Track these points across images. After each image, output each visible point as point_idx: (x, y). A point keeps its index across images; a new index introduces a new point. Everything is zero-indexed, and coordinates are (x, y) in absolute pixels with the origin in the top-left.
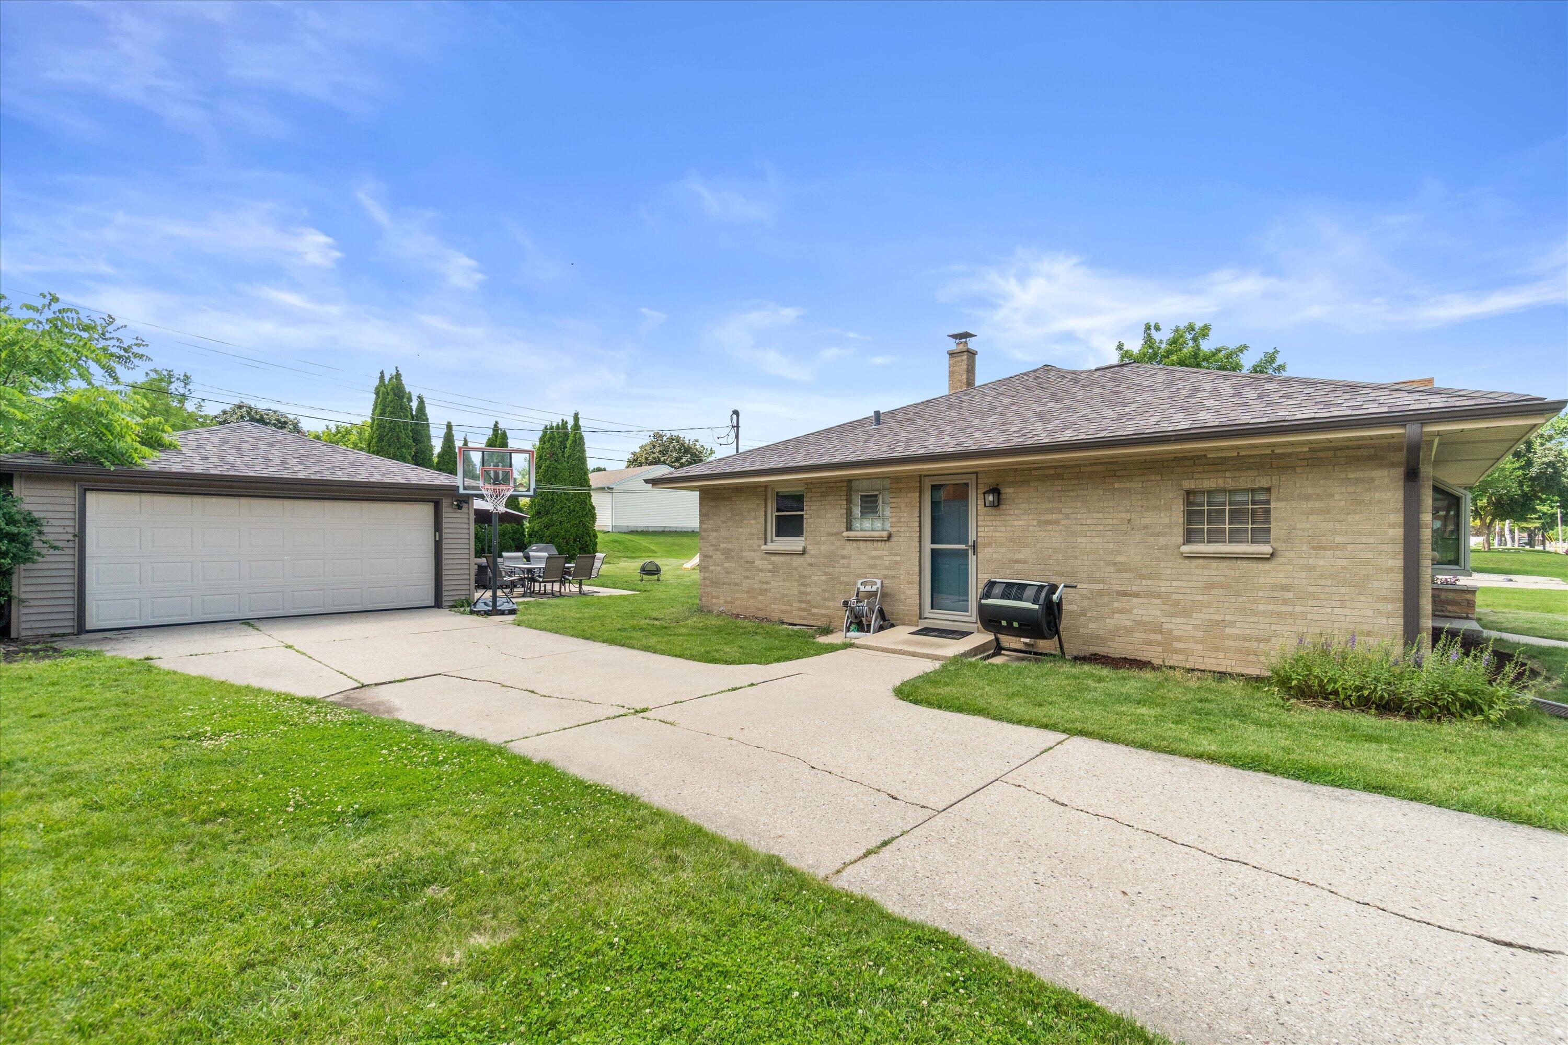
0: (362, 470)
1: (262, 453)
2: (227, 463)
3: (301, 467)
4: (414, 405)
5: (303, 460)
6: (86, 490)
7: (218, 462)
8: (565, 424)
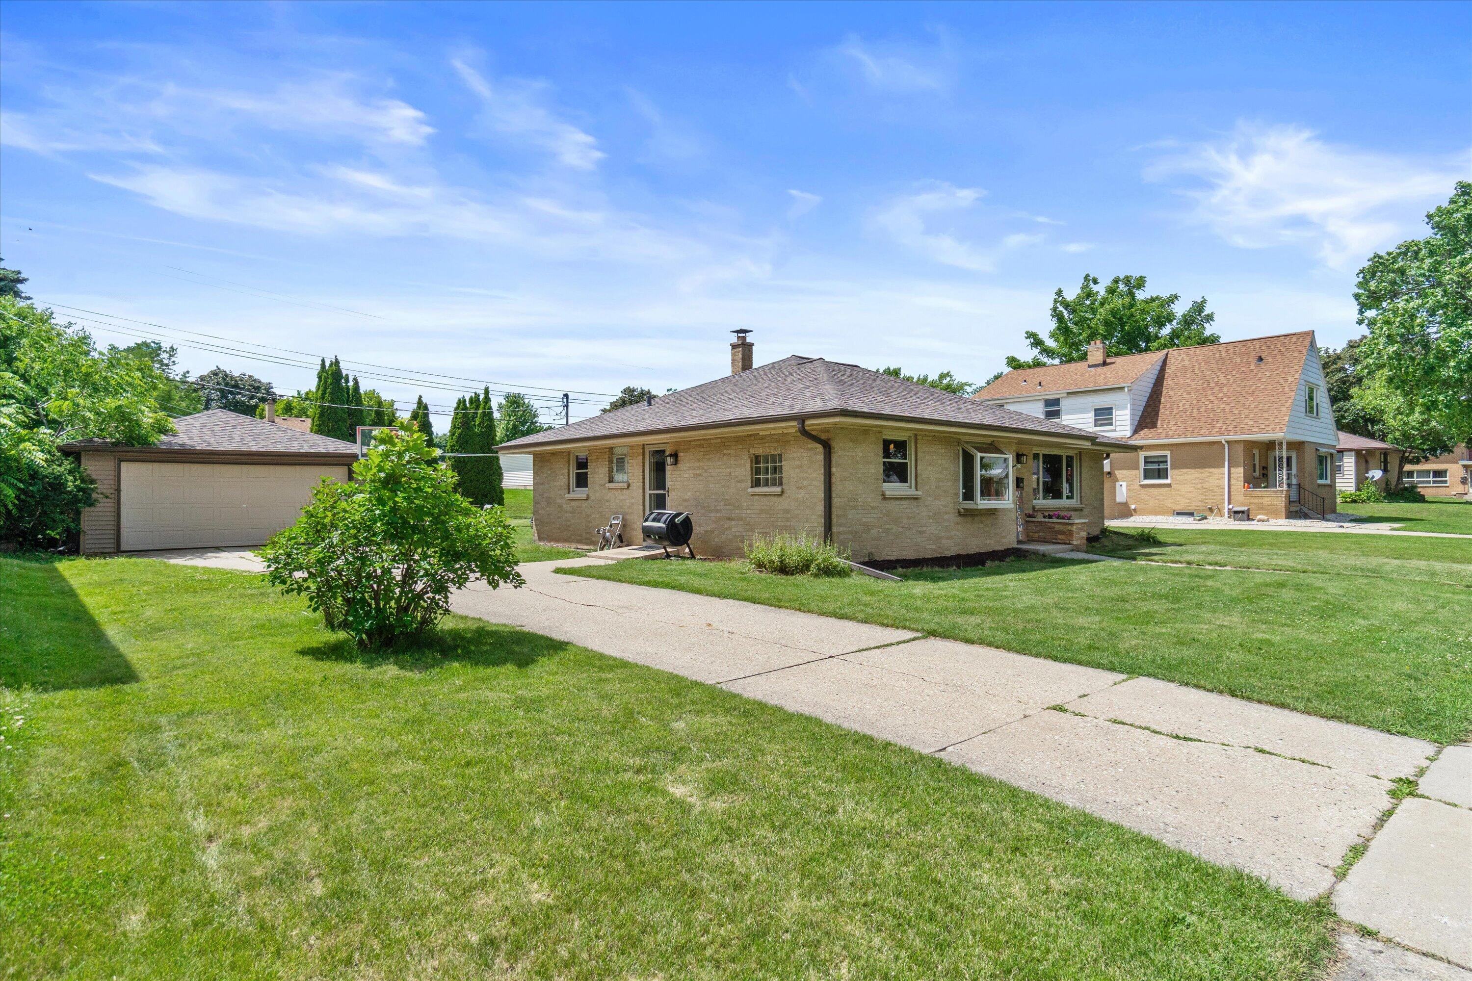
0: (295, 444)
1: (228, 433)
2: (205, 441)
3: (253, 443)
4: (351, 384)
5: (256, 437)
6: (120, 461)
7: (200, 441)
8: (477, 395)
